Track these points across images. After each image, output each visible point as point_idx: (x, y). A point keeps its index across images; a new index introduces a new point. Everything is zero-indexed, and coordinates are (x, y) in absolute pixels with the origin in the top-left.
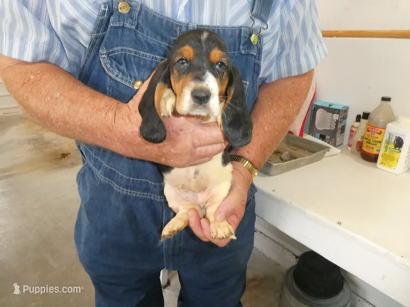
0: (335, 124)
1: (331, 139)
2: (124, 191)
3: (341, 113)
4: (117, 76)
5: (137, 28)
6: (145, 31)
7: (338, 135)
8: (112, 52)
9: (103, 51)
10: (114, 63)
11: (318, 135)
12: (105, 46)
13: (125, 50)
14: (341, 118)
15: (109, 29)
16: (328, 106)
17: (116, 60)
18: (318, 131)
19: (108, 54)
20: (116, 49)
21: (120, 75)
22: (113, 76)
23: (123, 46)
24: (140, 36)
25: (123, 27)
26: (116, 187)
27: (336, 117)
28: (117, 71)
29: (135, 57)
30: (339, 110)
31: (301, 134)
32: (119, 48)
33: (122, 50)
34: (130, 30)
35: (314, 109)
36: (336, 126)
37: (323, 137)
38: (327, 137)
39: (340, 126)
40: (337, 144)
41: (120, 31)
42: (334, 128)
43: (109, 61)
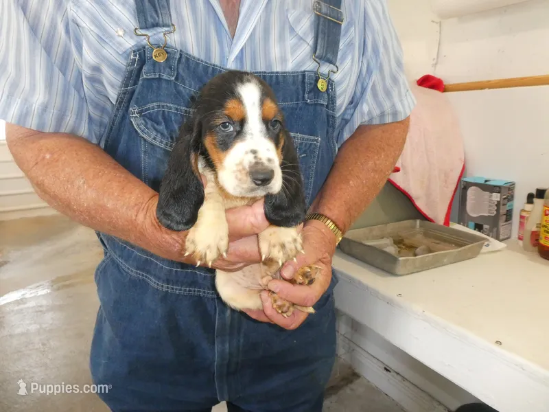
0: (496, 208)
1: (491, 230)
2: (165, 287)
3: (503, 191)
4: (155, 139)
5: (177, 79)
6: (187, 82)
7: (502, 223)
8: (147, 110)
9: (134, 109)
10: (149, 123)
11: (472, 224)
12: (137, 103)
13: (163, 107)
14: (505, 199)
15: (140, 82)
16: (482, 182)
17: (151, 118)
18: (472, 219)
19: (140, 113)
20: (150, 105)
21: (159, 138)
22: (149, 139)
23: (160, 101)
24: (181, 89)
25: (159, 79)
26: (153, 282)
27: (496, 197)
28: (154, 133)
29: (176, 114)
30: (499, 187)
31: (447, 223)
32: (155, 104)
33: (159, 106)
34: (168, 81)
35: (462, 188)
36: (498, 210)
37: (479, 227)
38: (486, 227)
39: (503, 210)
40: (501, 237)
41: (155, 85)
42: (495, 212)
43: (143, 122)
